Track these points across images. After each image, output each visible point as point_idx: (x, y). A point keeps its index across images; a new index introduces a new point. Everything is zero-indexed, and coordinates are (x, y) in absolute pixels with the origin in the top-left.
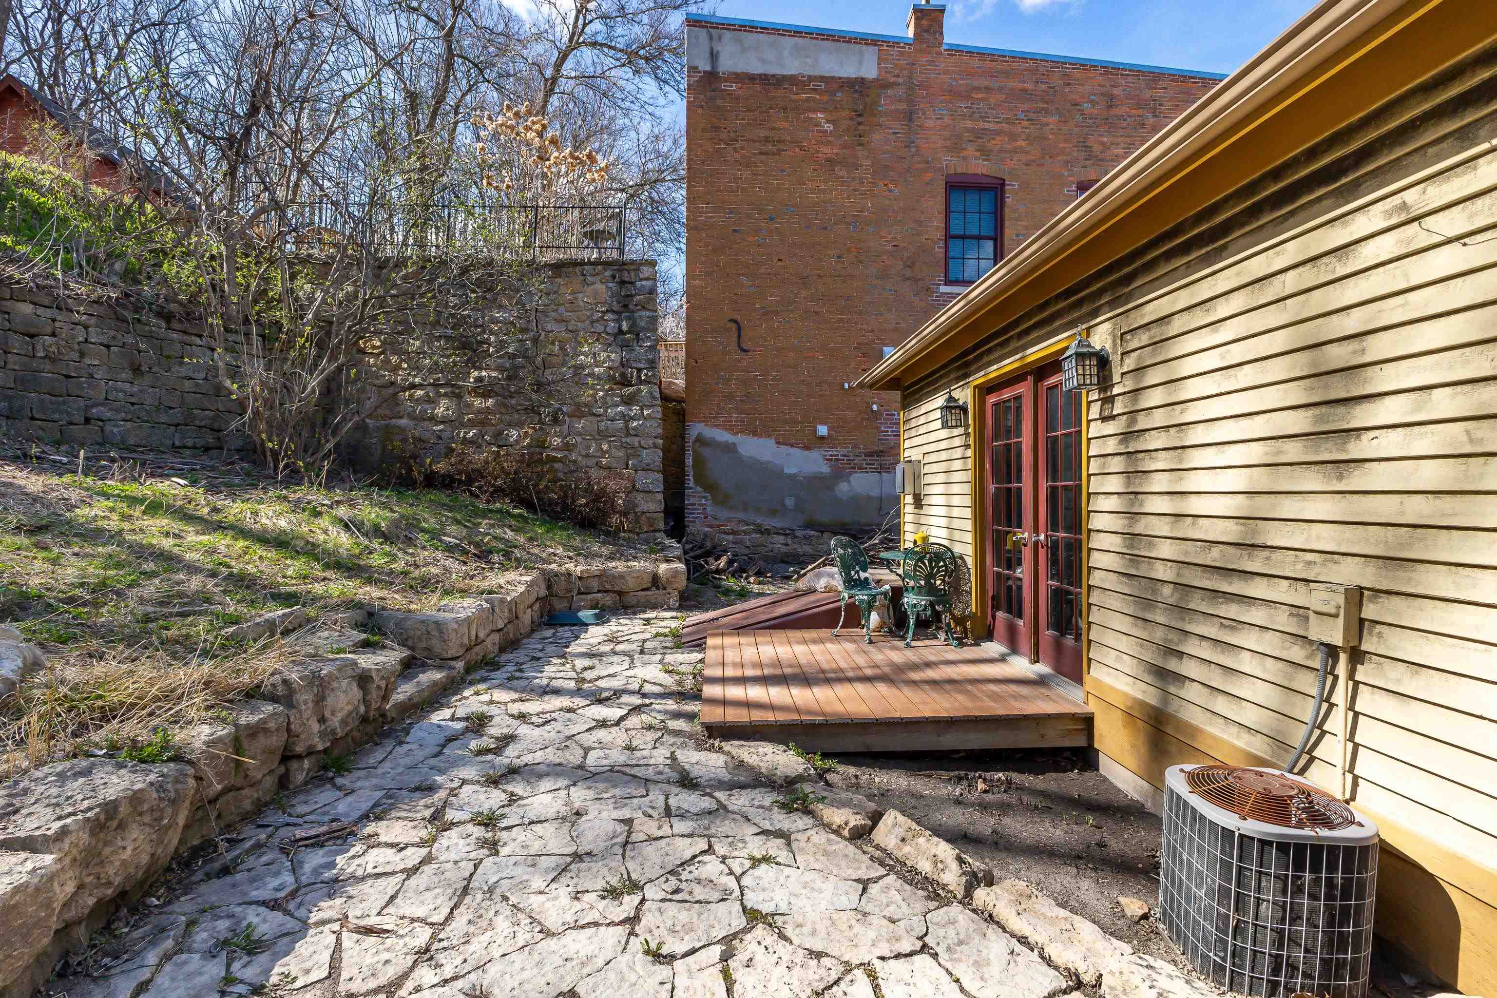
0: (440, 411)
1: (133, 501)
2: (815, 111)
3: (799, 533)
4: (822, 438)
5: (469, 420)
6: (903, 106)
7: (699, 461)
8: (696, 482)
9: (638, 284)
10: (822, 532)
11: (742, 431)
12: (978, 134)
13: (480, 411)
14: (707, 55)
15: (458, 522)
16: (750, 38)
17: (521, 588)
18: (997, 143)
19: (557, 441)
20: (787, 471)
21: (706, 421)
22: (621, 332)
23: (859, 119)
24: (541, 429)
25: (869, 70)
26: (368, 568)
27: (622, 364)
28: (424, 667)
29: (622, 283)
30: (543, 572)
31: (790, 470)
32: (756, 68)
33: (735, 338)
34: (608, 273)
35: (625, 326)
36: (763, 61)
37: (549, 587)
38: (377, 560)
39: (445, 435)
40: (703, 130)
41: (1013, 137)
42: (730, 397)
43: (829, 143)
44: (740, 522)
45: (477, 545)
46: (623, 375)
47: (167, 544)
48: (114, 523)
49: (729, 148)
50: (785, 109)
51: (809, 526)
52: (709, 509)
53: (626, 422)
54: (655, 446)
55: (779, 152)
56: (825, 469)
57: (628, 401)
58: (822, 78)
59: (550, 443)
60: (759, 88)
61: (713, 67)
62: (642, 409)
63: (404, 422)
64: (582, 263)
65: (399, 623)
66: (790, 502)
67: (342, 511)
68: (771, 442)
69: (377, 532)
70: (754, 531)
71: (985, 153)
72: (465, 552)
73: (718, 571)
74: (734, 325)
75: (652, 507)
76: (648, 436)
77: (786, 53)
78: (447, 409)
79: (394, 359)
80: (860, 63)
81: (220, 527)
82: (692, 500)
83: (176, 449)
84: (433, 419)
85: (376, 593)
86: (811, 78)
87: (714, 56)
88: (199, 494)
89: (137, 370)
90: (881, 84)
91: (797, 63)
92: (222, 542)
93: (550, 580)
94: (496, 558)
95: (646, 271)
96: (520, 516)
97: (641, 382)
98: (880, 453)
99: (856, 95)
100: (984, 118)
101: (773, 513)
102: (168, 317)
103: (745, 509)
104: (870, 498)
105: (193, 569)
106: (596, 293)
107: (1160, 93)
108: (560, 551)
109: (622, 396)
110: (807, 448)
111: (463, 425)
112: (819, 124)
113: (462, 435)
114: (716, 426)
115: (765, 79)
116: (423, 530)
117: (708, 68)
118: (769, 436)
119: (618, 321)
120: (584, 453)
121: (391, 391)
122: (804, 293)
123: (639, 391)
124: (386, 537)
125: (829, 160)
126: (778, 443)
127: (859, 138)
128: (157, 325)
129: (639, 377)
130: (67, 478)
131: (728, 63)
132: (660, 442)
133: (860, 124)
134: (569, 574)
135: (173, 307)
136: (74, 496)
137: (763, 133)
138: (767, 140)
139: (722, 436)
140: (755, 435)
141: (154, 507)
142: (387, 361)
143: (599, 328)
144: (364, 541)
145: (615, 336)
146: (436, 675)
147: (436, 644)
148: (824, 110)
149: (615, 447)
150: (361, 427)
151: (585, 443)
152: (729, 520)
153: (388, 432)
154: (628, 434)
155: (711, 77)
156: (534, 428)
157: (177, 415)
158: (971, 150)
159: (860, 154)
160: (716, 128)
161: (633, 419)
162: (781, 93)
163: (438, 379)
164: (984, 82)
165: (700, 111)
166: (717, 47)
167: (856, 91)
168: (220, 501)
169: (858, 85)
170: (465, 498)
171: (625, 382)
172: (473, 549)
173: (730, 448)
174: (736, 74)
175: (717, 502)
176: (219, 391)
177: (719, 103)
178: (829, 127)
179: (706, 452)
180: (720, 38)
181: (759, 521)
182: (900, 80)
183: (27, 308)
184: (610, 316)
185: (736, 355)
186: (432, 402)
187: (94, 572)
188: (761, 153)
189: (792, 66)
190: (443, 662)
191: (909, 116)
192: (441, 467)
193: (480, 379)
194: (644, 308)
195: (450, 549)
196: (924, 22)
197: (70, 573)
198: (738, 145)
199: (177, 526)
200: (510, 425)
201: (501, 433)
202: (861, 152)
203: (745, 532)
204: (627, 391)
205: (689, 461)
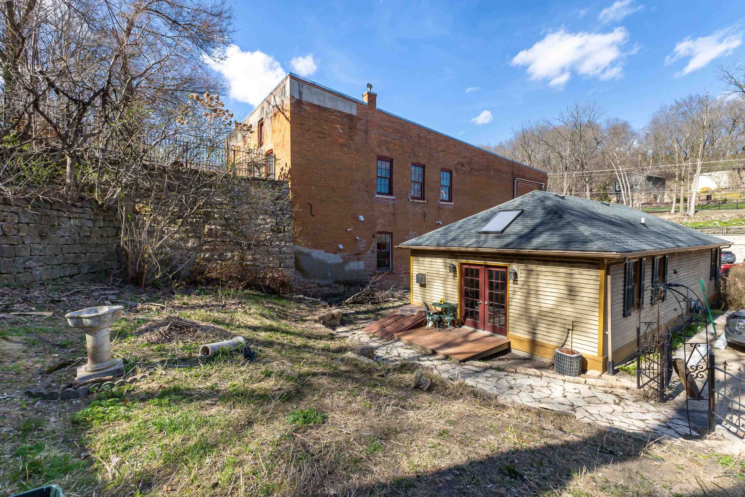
0: (189, 245)
2: (337, 124)
3: (332, 286)
4: (340, 249)
5: (206, 249)
6: (364, 128)
7: (297, 260)
8: (297, 268)
9: (283, 191)
10: (340, 284)
11: (312, 248)
12: (386, 142)
13: (211, 244)
14: (298, 92)
16: (315, 89)
18: (392, 146)
19: (250, 257)
20: (328, 262)
21: (299, 244)
22: (276, 210)
23: (351, 130)
24: (242, 252)
25: (354, 112)
27: (277, 224)
31: (330, 262)
32: (316, 102)
33: (309, 211)
34: (269, 184)
35: (277, 208)
36: (319, 100)
39: (193, 256)
40: (297, 124)
41: (395, 145)
42: (308, 234)
43: (341, 137)
44: (312, 283)
46: (278, 228)
49: (307, 133)
50: (326, 121)
51: (336, 282)
52: (301, 279)
53: (280, 249)
54: (291, 258)
55: (324, 138)
56: (341, 261)
57: (280, 240)
58: (339, 111)
59: (247, 259)
60: (317, 111)
61: (300, 98)
62: (286, 243)
64: (259, 179)
66: (329, 274)
68: (323, 252)
70: (317, 286)
71: (388, 149)
74: (309, 204)
76: (289, 254)
77: (327, 99)
78: (194, 243)
79: (160, 218)
80: (351, 108)
84: (186, 248)
86: (335, 111)
87: (300, 94)
90: (358, 118)
91: (330, 104)
95: (285, 185)
97: (285, 232)
98: (358, 254)
99: (350, 121)
100: (387, 137)
101: (324, 279)
103: (314, 279)
104: (355, 270)
107: (431, 137)
109: (277, 238)
110: (335, 253)
111: (202, 251)
112: (338, 129)
113: (202, 256)
114: (303, 246)
115: (319, 107)
117: (298, 98)
118: (322, 249)
119: (275, 206)
120: (262, 262)
122: (334, 194)
123: (285, 235)
125: (342, 144)
126: (325, 252)
127: (351, 137)
129: (284, 229)
131: (306, 98)
132: (293, 256)
133: (351, 132)
137: (319, 129)
138: (320, 132)
139: (305, 249)
140: (317, 249)
142: (155, 219)
145: (274, 212)
148: (340, 124)
149: (276, 259)
151: (263, 258)
152: (308, 283)
154: (280, 253)
155: (300, 102)
156: (239, 252)
158: (384, 148)
160: (302, 124)
161: (282, 247)
162: (325, 114)
163: (187, 229)
164: (387, 124)
165: (295, 115)
166: (301, 90)
167: (350, 119)
169: (350, 117)
171: (278, 232)
173: (308, 255)
174: (309, 103)
175: (303, 276)
177: (303, 114)
178: (341, 131)
179: (299, 256)
180: (303, 86)
181: (319, 282)
182: (363, 118)
185: (310, 217)
186: (185, 240)
188: (318, 137)
189: (328, 105)
191: (366, 132)
193: (210, 230)
194: (285, 201)
196: (371, 98)
198: (310, 132)
200: (226, 250)
201: (223, 254)
202: (351, 142)
203: (314, 287)
204: (280, 235)
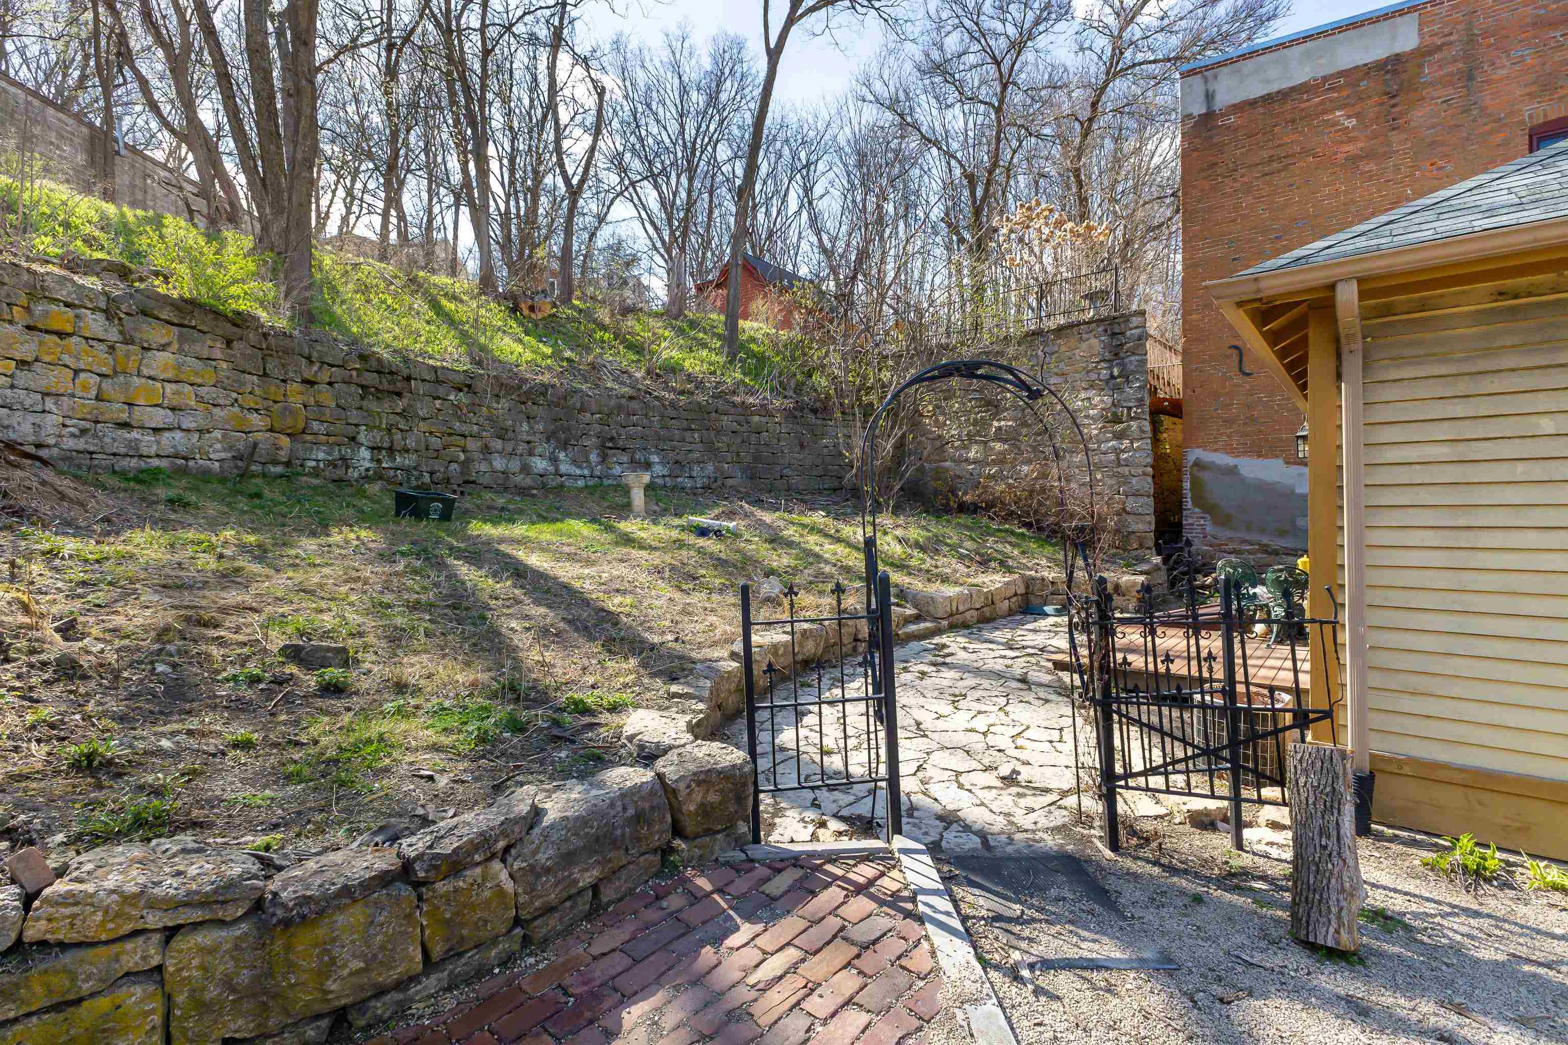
0: (971, 454)
1: (804, 526)
2: (1332, 111)
5: (992, 460)
6: (1458, 66)
7: (1196, 484)
8: (1196, 503)
9: (1128, 333)
11: (1245, 453)
13: (1000, 453)
14: (1202, 98)
15: (973, 539)
16: (1252, 64)
17: (998, 585)
20: (1298, 491)
21: (1204, 447)
22: (1112, 377)
23: (1393, 102)
24: (1046, 464)
25: (1408, 43)
26: (908, 567)
27: (1113, 404)
28: (925, 620)
29: (1114, 334)
30: (1022, 576)
31: (1301, 490)
32: (1257, 92)
33: (1235, 366)
34: (1101, 329)
35: (1116, 372)
36: (1267, 81)
37: (1027, 587)
38: (914, 562)
39: (976, 472)
40: (1198, 174)
42: (1229, 422)
43: (1351, 140)
44: (1244, 541)
45: (981, 555)
46: (1115, 414)
47: (817, 549)
48: (797, 539)
49: (1228, 180)
50: (1294, 121)
52: (1208, 529)
53: (1118, 455)
54: (1144, 474)
55: (1287, 168)
57: (1119, 436)
58: (1341, 74)
59: (1053, 475)
60: (1261, 110)
61: (1208, 108)
62: (1132, 443)
63: (948, 464)
64: (1079, 324)
65: (915, 596)
66: (1303, 522)
67: (899, 532)
68: (1280, 462)
69: (917, 545)
70: (1258, 551)
72: (971, 559)
73: (1203, 587)
74: (1235, 352)
75: (1141, 527)
76: (1138, 465)
77: (1294, 63)
78: (977, 453)
79: (941, 418)
80: (1393, 39)
81: (839, 540)
82: (1190, 521)
83: (820, 492)
84: (967, 460)
85: (907, 580)
86: (1325, 79)
87: (1209, 97)
88: (830, 521)
89: (802, 446)
90: (1423, 53)
91: (1308, 69)
92: (840, 549)
93: (1029, 583)
94: (993, 564)
95: (1135, 321)
96: (1023, 534)
97: (1132, 419)
99: (1388, 77)
102: (814, 411)
103: (1249, 529)
105: (827, 562)
106: (1090, 347)
108: (1044, 562)
109: (1113, 433)
111: (988, 464)
112: (1337, 124)
113: (986, 472)
114: (1216, 450)
115: (1268, 99)
116: (947, 545)
117: (1203, 111)
118: (1277, 456)
119: (1110, 368)
121: (938, 443)
123: (1130, 427)
124: (922, 548)
125: (1351, 158)
126: (1286, 462)
127: (1394, 122)
128: (811, 418)
129: (1129, 414)
130: (777, 514)
131: (1226, 98)
132: (1150, 470)
133: (1393, 106)
134: (1043, 579)
135: (818, 404)
136: (781, 524)
137: (1265, 154)
138: (1271, 159)
139: (1222, 459)
140: (1259, 456)
141: (813, 529)
142: (937, 421)
143: (1093, 376)
144: (909, 551)
145: (1107, 382)
146: (928, 625)
147: (931, 608)
148: (1339, 108)
149: (1108, 476)
150: (921, 470)
151: (1079, 474)
152: (1231, 539)
153: (938, 474)
154: (1119, 465)
155: (1208, 117)
156: (1040, 464)
157: (820, 471)
159: (1394, 139)
160: (1212, 167)
161: (1123, 451)
162: (1288, 106)
165: (1194, 156)
166: (1214, 87)
167: (1388, 72)
168: (841, 526)
169: (1390, 65)
170: (985, 520)
171: (1117, 420)
172: (977, 558)
173: (1232, 471)
174: (1234, 105)
175: (1217, 523)
176: (841, 454)
177: (1216, 140)
178: (1351, 123)
179: (1205, 476)
180: (1217, 76)
181: (1265, 541)
182: (1453, 38)
183: (756, 418)
184: (1103, 365)
185: (1238, 379)
186: (967, 448)
187: (793, 563)
188: (1265, 175)
189: (1301, 74)
190: (935, 619)
191: (1467, 76)
192: (968, 498)
193: (999, 429)
194: (1134, 354)
195: (962, 558)
197: (785, 561)
198: (1237, 175)
199: (822, 540)
200: (1022, 463)
201: (1015, 469)
202: (1394, 136)
203: (1250, 552)
204: (1118, 427)
205: (1187, 485)
